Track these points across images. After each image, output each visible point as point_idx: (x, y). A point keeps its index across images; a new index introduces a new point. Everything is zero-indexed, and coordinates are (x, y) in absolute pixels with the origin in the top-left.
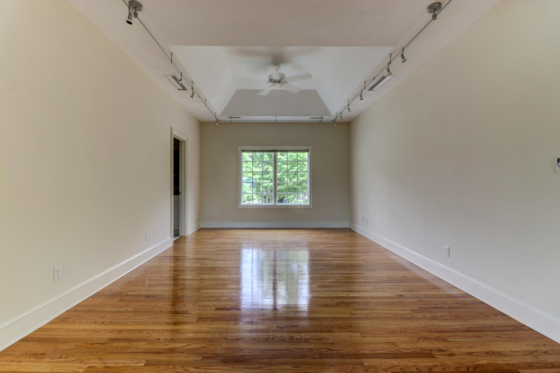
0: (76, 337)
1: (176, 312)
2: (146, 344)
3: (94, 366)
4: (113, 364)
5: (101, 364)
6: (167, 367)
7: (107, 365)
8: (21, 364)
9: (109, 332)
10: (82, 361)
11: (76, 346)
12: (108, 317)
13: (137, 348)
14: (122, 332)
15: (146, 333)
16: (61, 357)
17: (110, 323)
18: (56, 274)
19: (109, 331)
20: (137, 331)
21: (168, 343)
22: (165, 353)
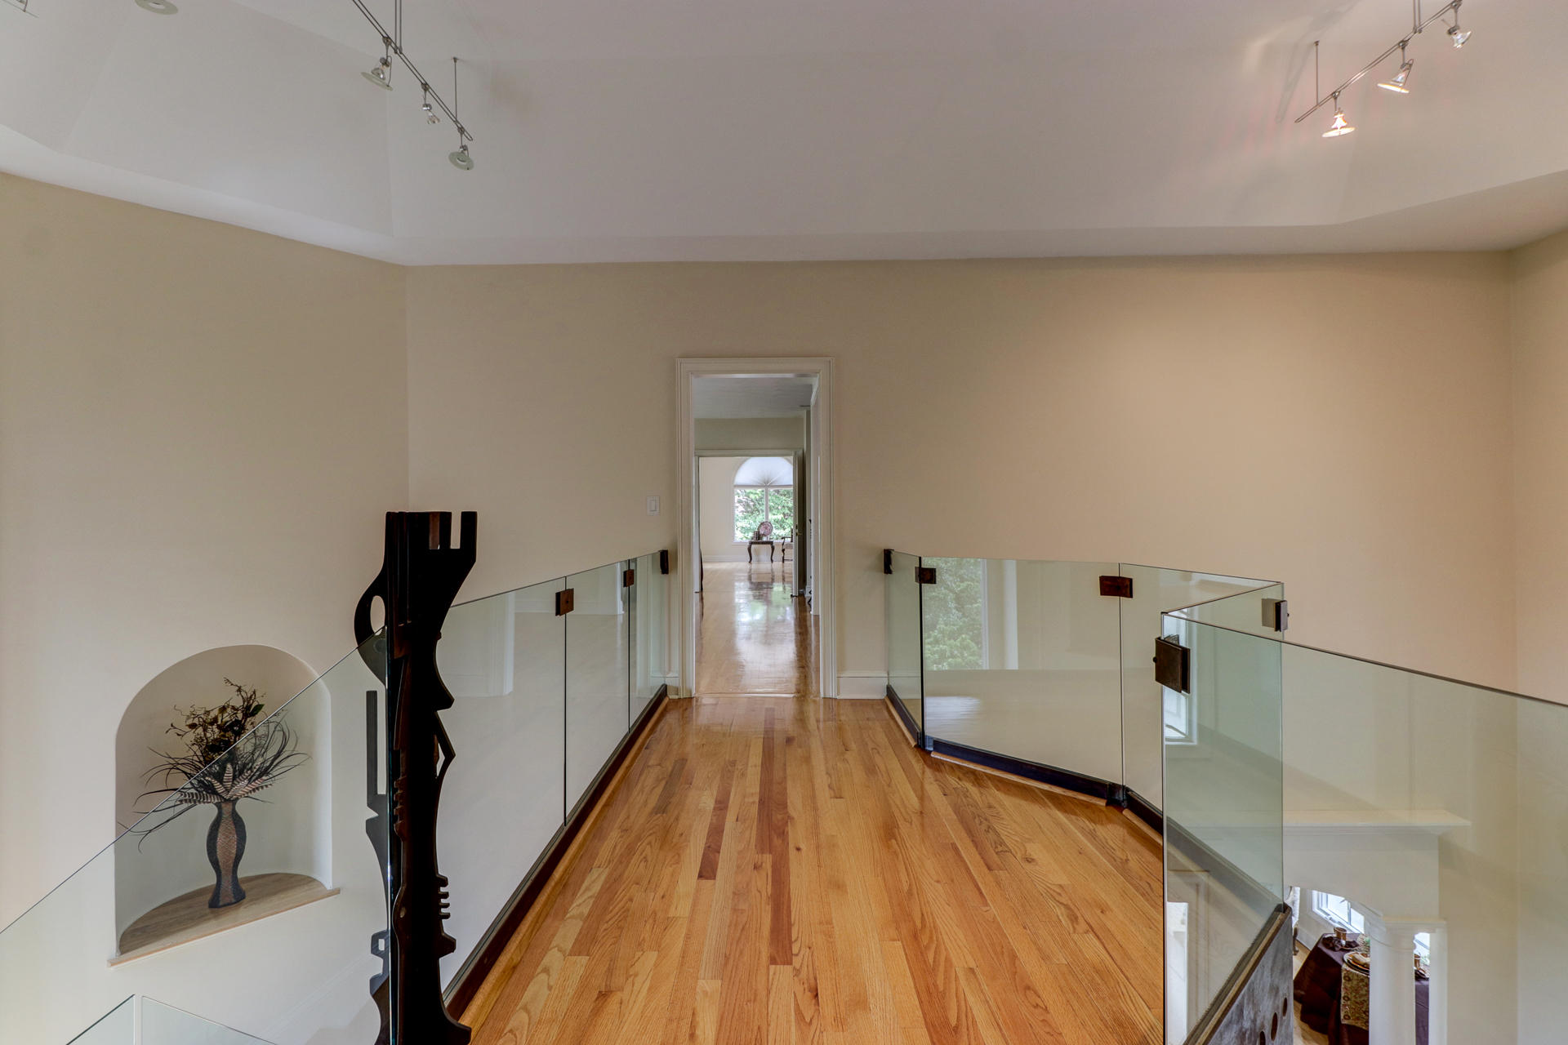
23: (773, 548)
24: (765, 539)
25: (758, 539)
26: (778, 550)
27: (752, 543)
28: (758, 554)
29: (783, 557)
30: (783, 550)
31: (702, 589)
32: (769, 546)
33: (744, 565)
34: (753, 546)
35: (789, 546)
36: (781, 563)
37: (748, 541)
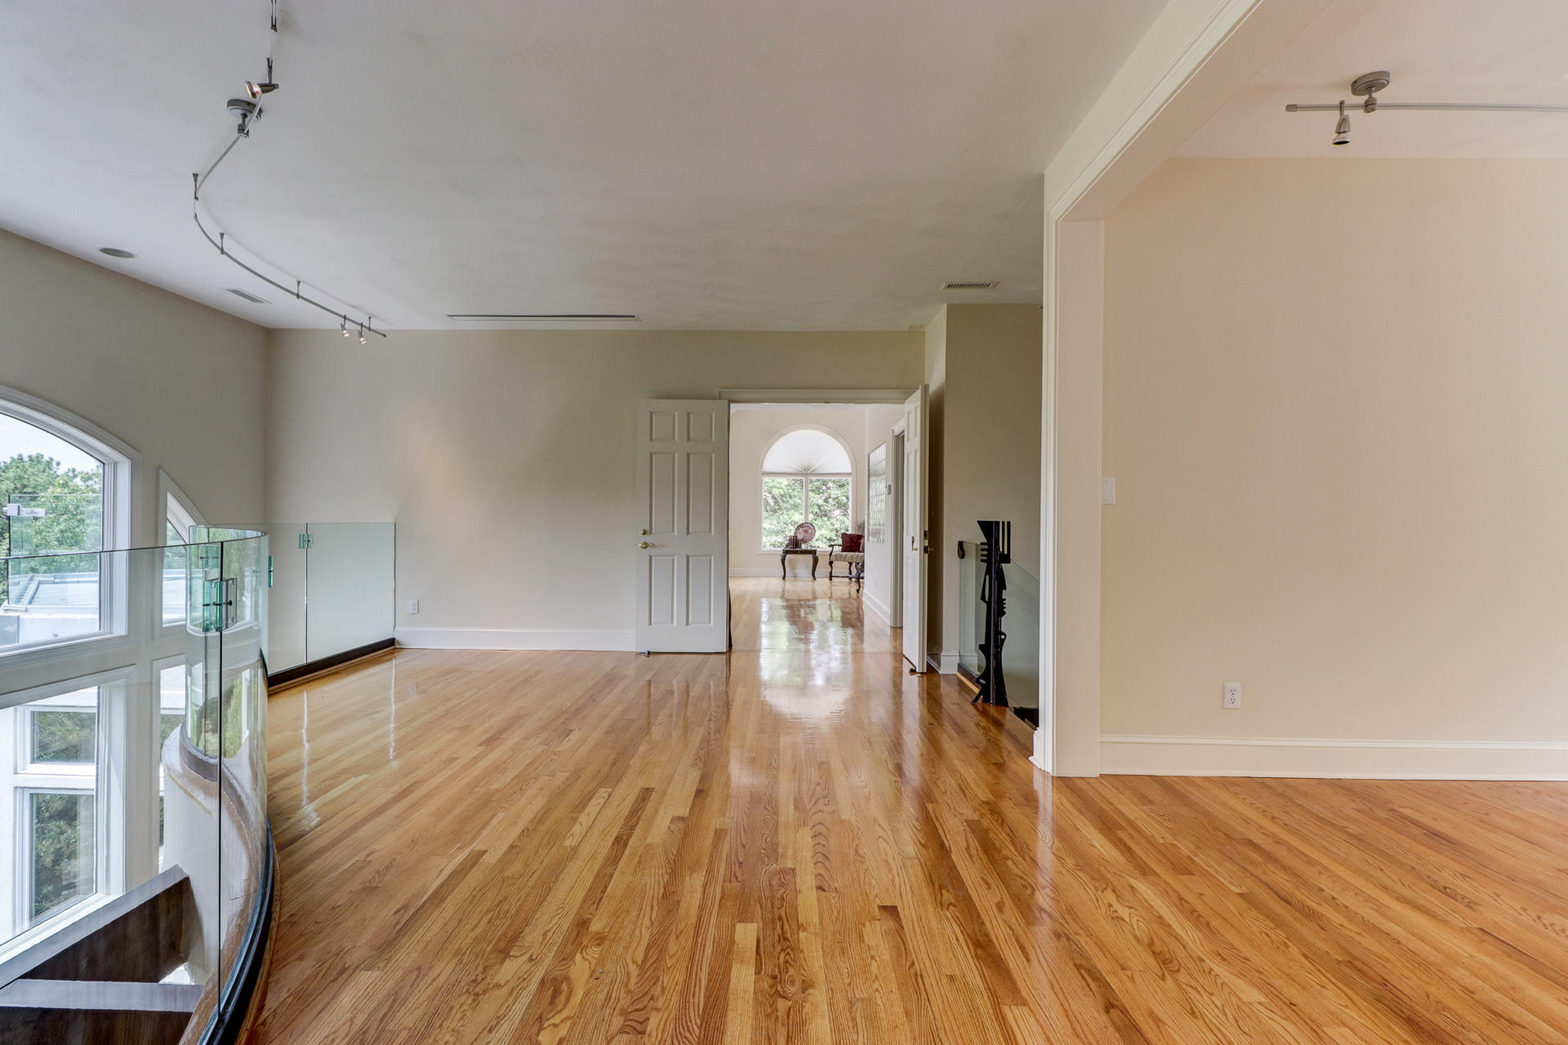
0: (1210, 810)
1: (1445, 888)
2: (1288, 879)
3: (1179, 848)
4: (1204, 863)
5: (1191, 852)
6: (1265, 920)
7: (1195, 859)
8: (1121, 796)
9: (1263, 833)
10: (1175, 834)
11: (1196, 819)
12: (1296, 816)
13: (1265, 873)
14: (1281, 844)
15: (1316, 870)
16: (1164, 816)
17: (1285, 824)
18: (1228, 696)
19: (1264, 831)
20: (1304, 859)
21: (1324, 904)
22: (1296, 909)
23: (816, 561)
24: (804, 547)
25: (794, 546)
26: (823, 563)
27: (786, 552)
28: (793, 568)
29: (831, 573)
30: (831, 563)
31: (730, 645)
32: (810, 557)
33: (776, 583)
34: (788, 556)
35: (838, 558)
36: (827, 580)
37: (781, 549)
